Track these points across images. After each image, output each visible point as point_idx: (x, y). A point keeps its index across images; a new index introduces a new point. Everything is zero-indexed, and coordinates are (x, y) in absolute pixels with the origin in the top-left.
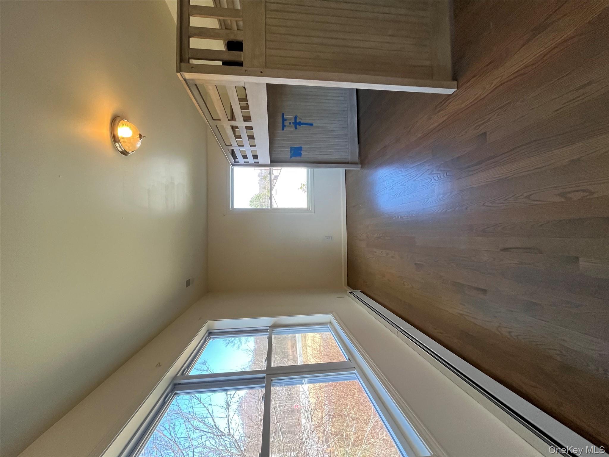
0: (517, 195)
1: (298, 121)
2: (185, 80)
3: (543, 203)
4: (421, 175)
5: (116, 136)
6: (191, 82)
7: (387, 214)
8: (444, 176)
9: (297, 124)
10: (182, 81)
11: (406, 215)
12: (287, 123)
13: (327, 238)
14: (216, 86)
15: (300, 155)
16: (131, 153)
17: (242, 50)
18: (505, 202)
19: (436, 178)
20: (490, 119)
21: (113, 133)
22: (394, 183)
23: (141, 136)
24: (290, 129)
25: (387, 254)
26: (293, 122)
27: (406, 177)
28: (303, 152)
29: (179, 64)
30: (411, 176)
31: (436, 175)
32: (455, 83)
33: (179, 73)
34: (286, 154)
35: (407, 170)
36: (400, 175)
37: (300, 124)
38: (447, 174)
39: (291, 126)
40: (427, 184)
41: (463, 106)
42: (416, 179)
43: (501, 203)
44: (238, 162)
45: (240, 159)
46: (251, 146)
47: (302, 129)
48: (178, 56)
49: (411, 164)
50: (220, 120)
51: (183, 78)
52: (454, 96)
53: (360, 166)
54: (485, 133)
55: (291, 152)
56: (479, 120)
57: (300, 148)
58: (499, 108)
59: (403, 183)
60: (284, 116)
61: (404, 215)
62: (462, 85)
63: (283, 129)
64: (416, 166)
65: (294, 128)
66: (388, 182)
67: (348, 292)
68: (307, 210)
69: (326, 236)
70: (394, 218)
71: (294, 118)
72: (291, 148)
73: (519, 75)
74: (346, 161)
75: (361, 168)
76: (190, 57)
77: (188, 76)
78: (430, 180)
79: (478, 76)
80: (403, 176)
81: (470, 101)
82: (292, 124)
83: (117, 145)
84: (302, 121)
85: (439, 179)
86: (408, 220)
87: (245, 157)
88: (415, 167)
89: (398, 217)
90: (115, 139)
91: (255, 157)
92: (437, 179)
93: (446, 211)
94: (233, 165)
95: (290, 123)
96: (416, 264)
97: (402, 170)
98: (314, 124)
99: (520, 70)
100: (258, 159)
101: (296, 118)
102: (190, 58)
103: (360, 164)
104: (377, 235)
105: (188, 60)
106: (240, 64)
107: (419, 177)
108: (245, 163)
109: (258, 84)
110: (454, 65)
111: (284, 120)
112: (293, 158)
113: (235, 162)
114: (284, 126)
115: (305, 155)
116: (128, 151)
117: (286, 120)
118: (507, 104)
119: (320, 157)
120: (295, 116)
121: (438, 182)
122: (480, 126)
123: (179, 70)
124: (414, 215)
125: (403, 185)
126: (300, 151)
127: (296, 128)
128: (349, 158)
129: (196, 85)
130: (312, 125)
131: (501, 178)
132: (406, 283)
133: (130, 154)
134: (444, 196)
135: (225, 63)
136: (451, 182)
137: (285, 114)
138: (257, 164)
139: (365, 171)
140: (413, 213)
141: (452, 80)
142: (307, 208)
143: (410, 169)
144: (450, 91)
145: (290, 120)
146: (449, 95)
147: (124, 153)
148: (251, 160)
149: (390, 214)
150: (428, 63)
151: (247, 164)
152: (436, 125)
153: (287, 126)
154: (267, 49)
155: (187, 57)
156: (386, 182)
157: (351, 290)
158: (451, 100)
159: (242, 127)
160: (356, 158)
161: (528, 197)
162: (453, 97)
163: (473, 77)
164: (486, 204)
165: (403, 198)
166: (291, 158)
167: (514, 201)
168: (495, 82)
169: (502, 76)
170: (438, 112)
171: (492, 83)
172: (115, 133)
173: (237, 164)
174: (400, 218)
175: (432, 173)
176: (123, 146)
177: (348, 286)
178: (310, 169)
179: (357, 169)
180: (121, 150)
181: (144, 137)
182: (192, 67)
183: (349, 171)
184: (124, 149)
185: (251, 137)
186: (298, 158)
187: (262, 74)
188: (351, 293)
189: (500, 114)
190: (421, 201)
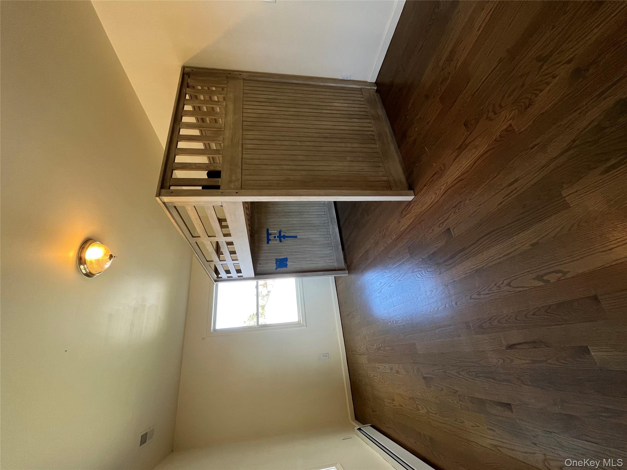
0: (498, 284)
1: (282, 234)
2: (164, 203)
3: (525, 289)
4: (404, 275)
5: (83, 259)
6: (170, 204)
7: (382, 320)
8: (425, 272)
9: (281, 237)
10: (161, 204)
11: (400, 319)
12: (271, 237)
13: (324, 356)
14: (194, 206)
15: (286, 266)
16: (98, 275)
17: (220, 177)
18: (490, 292)
19: (418, 275)
20: (449, 217)
21: (80, 255)
22: (382, 285)
23: (111, 256)
24: (274, 243)
25: (391, 369)
26: (277, 236)
27: (392, 278)
28: (289, 263)
29: (159, 190)
30: (395, 276)
31: (418, 273)
32: (412, 192)
33: (158, 198)
34: (272, 266)
35: (391, 271)
36: (385, 277)
37: (284, 237)
38: (428, 270)
39: (276, 240)
40: (412, 282)
41: (424, 208)
42: (400, 279)
43: (487, 294)
44: (221, 278)
45: (223, 274)
46: (233, 260)
47: (288, 242)
48: (159, 184)
49: (393, 264)
50: (199, 237)
51: (161, 201)
52: (415, 201)
53: (347, 272)
54: (449, 229)
55: (276, 264)
56: (440, 219)
57: (286, 259)
58: (453, 208)
59: (389, 284)
60: (269, 231)
61: (398, 319)
62: (418, 192)
63: (268, 243)
64: (398, 266)
65: (279, 242)
66: (376, 284)
67: (356, 428)
68: (299, 324)
69: (322, 354)
70: (390, 324)
71: (278, 232)
72: (276, 259)
73: (459, 181)
74: (333, 268)
75: (349, 273)
76: (171, 184)
77: (166, 199)
78: (414, 278)
79: (428, 185)
80: (388, 277)
81: (428, 204)
82: (277, 237)
83: (82, 267)
84: (286, 235)
85: (421, 276)
86: (404, 323)
87: (228, 272)
88: (397, 268)
89: (393, 321)
90: (81, 261)
91: (239, 271)
92: (420, 276)
93: (438, 309)
94: (216, 281)
95: (275, 237)
96: (424, 378)
97: (386, 271)
98: (298, 236)
99: (459, 177)
100: (242, 273)
101: (280, 232)
102: (170, 186)
103: (347, 270)
104: (377, 346)
105: (168, 187)
106: (218, 187)
107: (403, 277)
108: (228, 278)
109: (234, 203)
110: (407, 178)
111: (268, 234)
112: (279, 269)
113: (218, 277)
114: (268, 240)
115: (291, 265)
116: (93, 272)
117: (271, 234)
118: (458, 204)
119: (306, 266)
120: (279, 231)
121: (421, 279)
122: (442, 223)
123: (159, 194)
124: (408, 317)
125: (390, 286)
126: (286, 262)
127: (281, 241)
128: (335, 265)
129: (175, 207)
130: (296, 237)
131: (477, 268)
132: (420, 407)
133: (95, 276)
134: (431, 293)
135: (204, 187)
136: (434, 278)
137: (269, 230)
138: (241, 278)
139: (353, 276)
140: (406, 315)
141: (408, 190)
142: (298, 321)
143: (393, 269)
144: (410, 198)
145: (275, 234)
146: (410, 202)
147: (89, 275)
148: (234, 274)
149: (385, 319)
150: (385, 178)
151: (230, 279)
152: (406, 226)
153: (272, 240)
154: (242, 176)
155: (168, 185)
156: (374, 285)
157: (359, 425)
158: (412, 205)
159: (222, 242)
160: (343, 265)
161: (509, 285)
162: (413, 203)
163: (425, 186)
164: (473, 297)
165: (393, 300)
166: (276, 269)
167: (498, 291)
168: (443, 188)
169: (447, 183)
170: (405, 215)
171: (441, 189)
172: (82, 256)
173: (219, 279)
174: (395, 322)
175: (414, 271)
176: (89, 268)
177: (355, 420)
178: (298, 279)
179: (344, 275)
180: (85, 273)
181: (115, 257)
182: (171, 192)
183: (338, 277)
184: (89, 270)
185: (233, 252)
186: (284, 269)
187: (237, 194)
188: (359, 429)
189: (456, 212)
190: (411, 301)
